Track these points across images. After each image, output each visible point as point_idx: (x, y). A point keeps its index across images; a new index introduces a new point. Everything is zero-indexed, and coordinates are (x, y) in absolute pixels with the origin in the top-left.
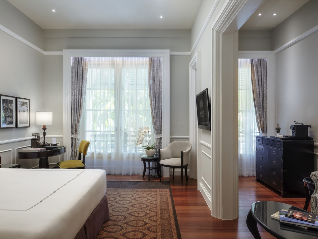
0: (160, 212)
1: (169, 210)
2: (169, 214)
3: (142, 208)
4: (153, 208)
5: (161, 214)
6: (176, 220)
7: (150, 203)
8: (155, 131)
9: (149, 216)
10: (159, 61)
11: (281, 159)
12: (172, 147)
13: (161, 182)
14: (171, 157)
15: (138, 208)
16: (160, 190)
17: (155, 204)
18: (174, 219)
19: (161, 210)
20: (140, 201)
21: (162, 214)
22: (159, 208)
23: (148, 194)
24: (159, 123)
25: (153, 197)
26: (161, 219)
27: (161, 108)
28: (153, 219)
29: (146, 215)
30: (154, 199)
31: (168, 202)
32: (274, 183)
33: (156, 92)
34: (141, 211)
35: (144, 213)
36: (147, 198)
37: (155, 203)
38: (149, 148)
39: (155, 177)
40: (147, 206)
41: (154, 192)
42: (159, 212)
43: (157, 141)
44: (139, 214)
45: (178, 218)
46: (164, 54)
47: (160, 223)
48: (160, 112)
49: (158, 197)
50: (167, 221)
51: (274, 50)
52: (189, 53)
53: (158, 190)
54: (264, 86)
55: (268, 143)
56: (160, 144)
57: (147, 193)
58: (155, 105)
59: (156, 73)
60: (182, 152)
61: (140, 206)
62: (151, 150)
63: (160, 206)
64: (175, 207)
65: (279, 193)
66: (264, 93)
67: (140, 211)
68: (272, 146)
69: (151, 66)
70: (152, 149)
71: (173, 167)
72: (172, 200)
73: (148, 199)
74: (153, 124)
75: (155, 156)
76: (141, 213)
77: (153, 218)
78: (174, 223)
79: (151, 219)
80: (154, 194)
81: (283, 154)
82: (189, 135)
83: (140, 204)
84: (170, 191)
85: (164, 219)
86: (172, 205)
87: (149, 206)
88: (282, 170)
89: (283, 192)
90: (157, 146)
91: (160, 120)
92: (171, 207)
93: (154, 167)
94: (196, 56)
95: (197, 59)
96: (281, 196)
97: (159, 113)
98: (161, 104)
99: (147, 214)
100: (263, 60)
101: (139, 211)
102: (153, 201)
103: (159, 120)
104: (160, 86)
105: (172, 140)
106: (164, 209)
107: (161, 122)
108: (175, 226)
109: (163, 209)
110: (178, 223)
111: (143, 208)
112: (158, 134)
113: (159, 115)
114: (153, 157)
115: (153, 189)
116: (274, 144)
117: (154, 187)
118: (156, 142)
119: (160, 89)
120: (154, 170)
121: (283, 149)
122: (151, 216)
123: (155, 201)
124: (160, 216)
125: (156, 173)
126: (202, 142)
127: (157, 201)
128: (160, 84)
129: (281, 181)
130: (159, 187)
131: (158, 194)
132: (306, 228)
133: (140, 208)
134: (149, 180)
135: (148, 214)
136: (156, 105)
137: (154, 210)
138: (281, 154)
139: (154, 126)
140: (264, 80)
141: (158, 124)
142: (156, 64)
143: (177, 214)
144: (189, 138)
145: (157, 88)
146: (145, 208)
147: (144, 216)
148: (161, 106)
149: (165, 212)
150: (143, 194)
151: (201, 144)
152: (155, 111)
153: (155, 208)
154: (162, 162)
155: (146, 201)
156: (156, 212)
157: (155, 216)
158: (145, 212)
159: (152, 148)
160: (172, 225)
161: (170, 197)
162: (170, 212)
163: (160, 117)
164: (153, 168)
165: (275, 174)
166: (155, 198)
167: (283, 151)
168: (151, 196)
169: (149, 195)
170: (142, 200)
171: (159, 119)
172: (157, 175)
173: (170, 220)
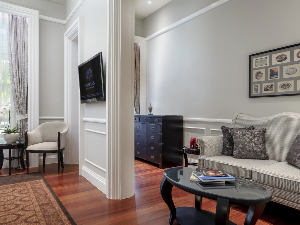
0: (41, 209)
1: (51, 203)
2: (54, 208)
3: (8, 210)
4: (27, 206)
5: (41, 211)
6: (67, 214)
7: (20, 200)
8: (17, 111)
9: (25, 219)
10: (25, 22)
11: (160, 134)
12: (42, 130)
13: (28, 173)
14: (42, 141)
15: (3, 211)
16: (30, 183)
17: (29, 201)
18: (63, 213)
19: (40, 206)
20: (3, 202)
21: (43, 210)
22: (36, 204)
23: (13, 191)
24: (24, 100)
25: (22, 193)
26: (44, 217)
27: (27, 81)
28: (32, 221)
29: (18, 218)
30: (25, 195)
31: (47, 195)
32: (153, 157)
33: (19, 61)
34: (9, 215)
35: (15, 216)
36: (13, 196)
37: (28, 199)
38: (8, 132)
39: (17, 170)
40: (17, 206)
41: (21, 186)
42: (38, 209)
43: (21, 123)
44: (5, 219)
45: (69, 210)
46: (32, 15)
47: (45, 223)
48: (26, 86)
49: (31, 191)
50: (54, 217)
51: (145, 37)
52: (64, 22)
53: (27, 183)
54: (138, 69)
55: (146, 120)
56: (25, 126)
57: (11, 190)
58: (18, 76)
59: (19, 36)
60: (59, 133)
61: (5, 208)
62: (12, 134)
63: (38, 201)
64: (59, 198)
65: (157, 166)
66: (138, 76)
67: (7, 215)
68: (150, 122)
69: (11, 26)
70: (15, 133)
71: (44, 153)
72: (52, 191)
73: (15, 197)
74: (14, 101)
75: (17, 142)
76: (9, 217)
77: (32, 219)
78: (65, 217)
79: (29, 220)
80: (22, 189)
81: (161, 129)
82: (63, 115)
83: (4, 205)
84: (45, 181)
85: (49, 216)
86: (54, 196)
87: (20, 205)
88: (161, 144)
89: (162, 163)
90: (20, 129)
91: (26, 96)
92: (53, 199)
93: (16, 156)
94: (78, 22)
95: (79, 25)
96: (159, 168)
97: (24, 87)
98: (27, 76)
99: (19, 216)
100: (137, 44)
101: (4, 215)
102: (24, 198)
103: (24, 97)
104: (26, 54)
105: (41, 121)
106: (45, 204)
107: (27, 98)
108: (68, 221)
109: (43, 204)
110: (70, 216)
111: (11, 209)
112: (22, 114)
113: (24, 90)
114: (16, 142)
115: (19, 184)
116: (152, 121)
117: (20, 181)
118: (19, 124)
119: (26, 58)
120: (16, 160)
121: (161, 124)
122: (27, 217)
123: (28, 196)
124: (41, 214)
125: (20, 164)
126: (85, 119)
127: (30, 196)
128: (26, 52)
129: (160, 154)
130: (28, 180)
131: (29, 188)
132: (224, 183)
133: (6, 211)
134: (10, 174)
135: (22, 215)
136: (20, 77)
137: (29, 208)
138: (159, 129)
139: (16, 104)
140: (138, 64)
141: (22, 102)
142: (20, 25)
143: (65, 206)
144: (63, 120)
145: (21, 55)
146: (14, 208)
147: (16, 220)
148: (27, 79)
149: (47, 208)
150: (5, 192)
151: (84, 121)
152: (18, 84)
153: (30, 206)
154: (30, 148)
155: (13, 199)
156: (33, 210)
157: (34, 216)
158: (15, 214)
159: (14, 131)
160: (63, 220)
161: (48, 188)
162: (54, 205)
163: (26, 92)
164: (15, 158)
165: (153, 149)
166: (25, 193)
167: (161, 126)
168: (19, 192)
169: (15, 191)
170: (6, 200)
171: (24, 95)
172: (20, 166)
173: (59, 215)
